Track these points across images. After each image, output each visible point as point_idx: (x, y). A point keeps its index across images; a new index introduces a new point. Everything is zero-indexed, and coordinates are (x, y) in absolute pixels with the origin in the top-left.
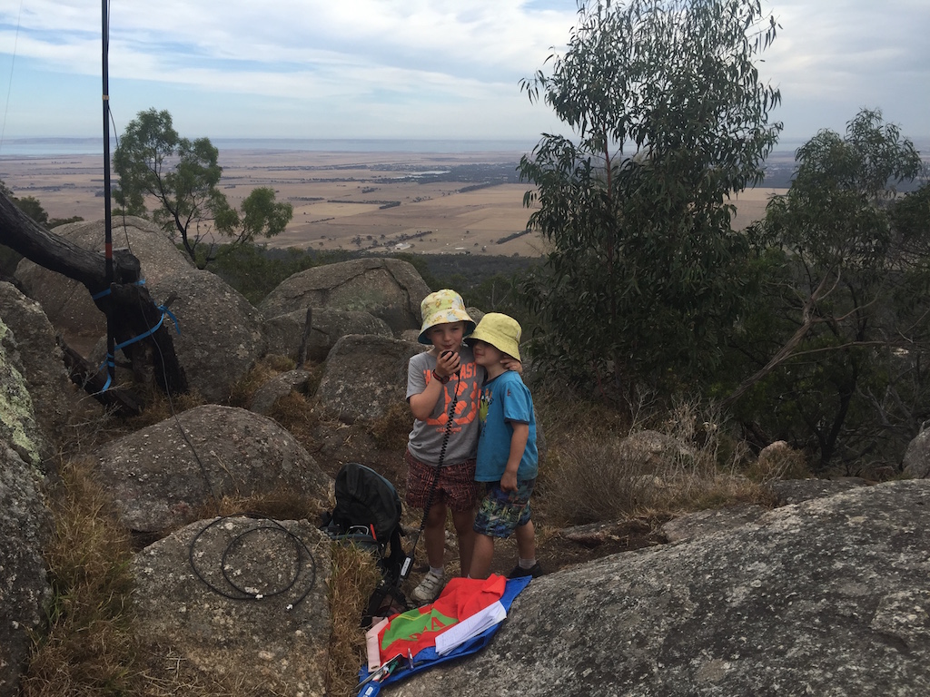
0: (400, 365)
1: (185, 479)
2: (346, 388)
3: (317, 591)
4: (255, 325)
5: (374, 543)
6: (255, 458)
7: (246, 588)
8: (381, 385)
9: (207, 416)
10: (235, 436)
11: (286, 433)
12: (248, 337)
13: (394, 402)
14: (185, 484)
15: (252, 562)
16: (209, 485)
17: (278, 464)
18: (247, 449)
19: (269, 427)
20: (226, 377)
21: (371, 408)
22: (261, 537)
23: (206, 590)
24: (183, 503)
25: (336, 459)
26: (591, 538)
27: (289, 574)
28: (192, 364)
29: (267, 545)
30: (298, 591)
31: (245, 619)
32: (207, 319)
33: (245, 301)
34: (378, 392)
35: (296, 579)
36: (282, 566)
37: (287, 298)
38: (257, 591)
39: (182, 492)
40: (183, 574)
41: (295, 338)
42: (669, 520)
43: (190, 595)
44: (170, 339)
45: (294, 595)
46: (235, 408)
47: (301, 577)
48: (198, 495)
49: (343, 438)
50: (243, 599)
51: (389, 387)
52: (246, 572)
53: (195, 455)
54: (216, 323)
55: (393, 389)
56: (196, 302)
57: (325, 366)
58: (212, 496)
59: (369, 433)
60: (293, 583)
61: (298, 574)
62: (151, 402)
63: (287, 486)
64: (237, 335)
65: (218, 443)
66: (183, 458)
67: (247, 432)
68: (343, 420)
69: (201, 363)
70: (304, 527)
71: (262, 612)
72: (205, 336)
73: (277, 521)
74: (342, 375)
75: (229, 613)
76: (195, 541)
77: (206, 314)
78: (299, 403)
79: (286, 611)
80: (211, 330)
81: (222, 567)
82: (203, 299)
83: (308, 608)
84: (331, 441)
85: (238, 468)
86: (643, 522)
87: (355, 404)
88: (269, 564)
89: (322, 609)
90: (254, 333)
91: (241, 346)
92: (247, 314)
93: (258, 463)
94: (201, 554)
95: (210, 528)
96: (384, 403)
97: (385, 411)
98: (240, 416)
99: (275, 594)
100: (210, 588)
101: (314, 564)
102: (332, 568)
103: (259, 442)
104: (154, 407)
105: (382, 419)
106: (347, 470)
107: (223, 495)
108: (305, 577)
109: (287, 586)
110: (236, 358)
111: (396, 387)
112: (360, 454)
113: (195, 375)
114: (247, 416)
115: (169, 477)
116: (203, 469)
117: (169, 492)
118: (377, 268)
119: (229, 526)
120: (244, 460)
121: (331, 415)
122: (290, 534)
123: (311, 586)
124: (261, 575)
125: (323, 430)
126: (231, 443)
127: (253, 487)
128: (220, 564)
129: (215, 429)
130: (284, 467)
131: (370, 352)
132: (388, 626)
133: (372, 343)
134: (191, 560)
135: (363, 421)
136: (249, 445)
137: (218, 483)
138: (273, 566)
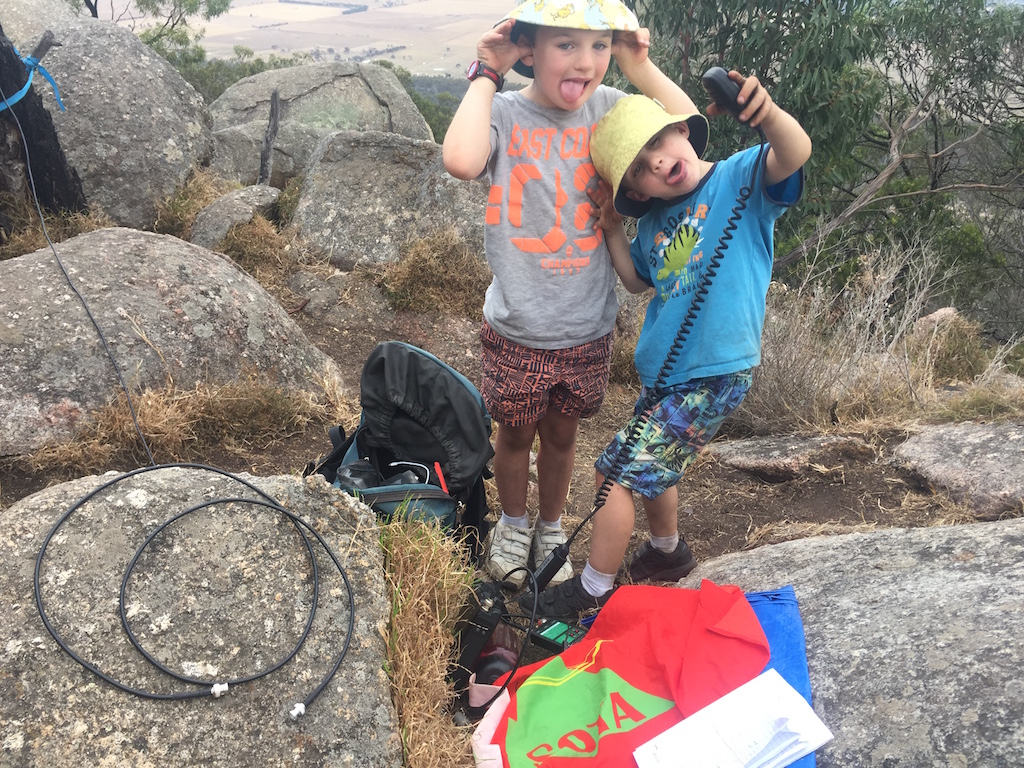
0: (422, 181)
1: (70, 360)
2: (339, 214)
3: (360, 658)
4: (191, 112)
5: (442, 501)
6: (199, 321)
7: (185, 665)
8: (394, 211)
9: (110, 245)
10: (161, 283)
11: (250, 281)
12: (179, 128)
13: (414, 236)
14: (70, 366)
15: (196, 590)
16: (116, 369)
17: (241, 333)
18: (185, 307)
19: (221, 269)
20: (149, 190)
21: (380, 246)
22: (218, 524)
23: (79, 679)
24: (68, 403)
25: (328, 324)
26: (776, 469)
27: (289, 618)
28: (92, 167)
29: (232, 546)
30: (316, 661)
31: (185, 754)
32: (113, 94)
33: (173, 72)
34: (390, 221)
35: (309, 629)
36: (272, 598)
37: (235, 110)
38: (213, 671)
39: (66, 381)
40: (17, 635)
41: (249, 159)
42: (903, 439)
43: (34, 696)
44: (47, 115)
45: (307, 674)
46: (161, 236)
47: (320, 623)
48: (95, 388)
49: (338, 292)
50: (179, 699)
51: (407, 214)
52: (183, 619)
53: (89, 315)
54: (129, 101)
55: (413, 219)
56: (96, 65)
57: (303, 180)
58: (124, 389)
59: (379, 286)
60: (303, 640)
61: (312, 617)
62: (23, 224)
63: (258, 370)
64: (164, 123)
65: (132, 294)
66: (66, 318)
67: (184, 276)
68: (337, 263)
69: (106, 166)
70: (315, 492)
71: (232, 728)
72: (110, 122)
73: (254, 480)
74: (331, 194)
75: (141, 744)
76: (47, 543)
77: (111, 86)
78: (267, 236)
79: (289, 721)
80: (120, 113)
81: (121, 611)
82: (105, 61)
83: (344, 705)
84: (319, 297)
85: (168, 339)
86: (860, 442)
87: (354, 239)
88: (242, 593)
89: (376, 706)
90: (190, 124)
91: (171, 142)
92: (177, 93)
93: (206, 331)
94: (65, 576)
95: (89, 506)
96: (399, 237)
97: (403, 251)
98: (169, 249)
99: (261, 677)
100: (89, 672)
101: (347, 586)
102: (390, 594)
103: (205, 294)
104: (29, 232)
105: (397, 263)
106: (384, 354)
107: (143, 387)
108: (330, 621)
109: (289, 650)
110: (163, 160)
111: (417, 215)
112: (365, 318)
113: (98, 184)
114: (181, 248)
115: (40, 353)
116: (104, 341)
117: (39, 381)
118: (350, 76)
119: (138, 498)
120: (181, 325)
121: (317, 256)
122: (287, 516)
123: (347, 648)
124: (222, 625)
125: (307, 278)
126: (154, 294)
127: (199, 372)
128: (115, 601)
129: (124, 269)
130: (251, 338)
131: (374, 160)
132: (511, 711)
133: (378, 145)
134: (37, 597)
135: (368, 265)
136: (187, 299)
137: (133, 365)
138: (250, 598)
